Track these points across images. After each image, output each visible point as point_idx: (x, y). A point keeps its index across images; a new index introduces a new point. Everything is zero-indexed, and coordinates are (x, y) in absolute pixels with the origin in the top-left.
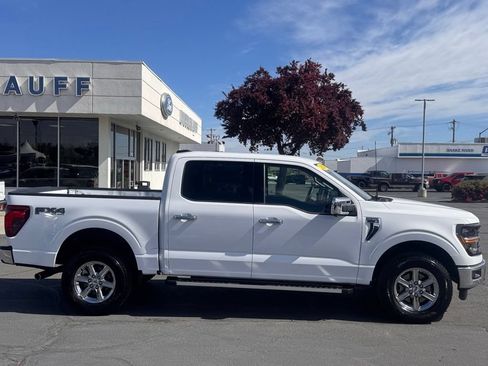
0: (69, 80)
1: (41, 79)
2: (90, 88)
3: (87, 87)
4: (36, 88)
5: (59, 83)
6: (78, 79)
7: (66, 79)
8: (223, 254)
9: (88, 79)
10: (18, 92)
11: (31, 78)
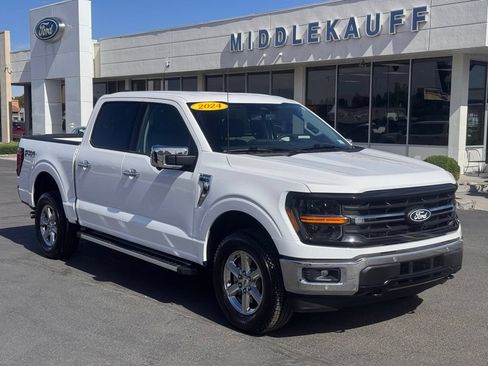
0: (405, 14)
1: (378, 16)
2: (427, 19)
3: (423, 18)
4: (373, 28)
5: (395, 19)
6: (414, 9)
7: (401, 12)
8: (106, 208)
9: (424, 9)
10: (357, 35)
11: (369, 17)
